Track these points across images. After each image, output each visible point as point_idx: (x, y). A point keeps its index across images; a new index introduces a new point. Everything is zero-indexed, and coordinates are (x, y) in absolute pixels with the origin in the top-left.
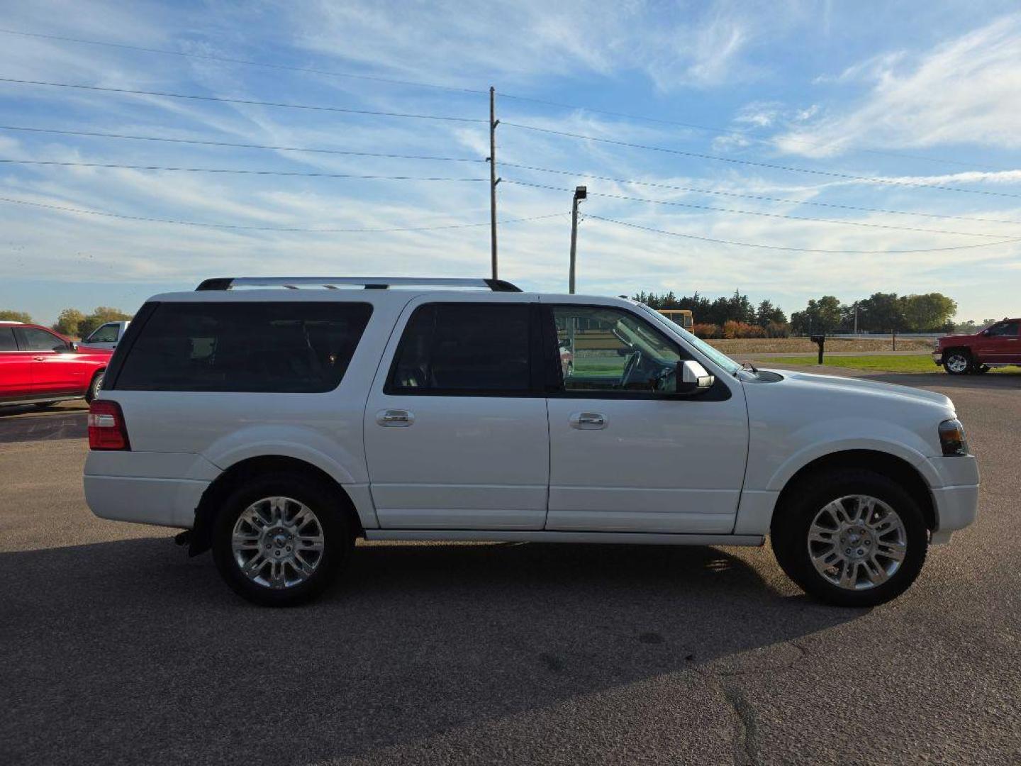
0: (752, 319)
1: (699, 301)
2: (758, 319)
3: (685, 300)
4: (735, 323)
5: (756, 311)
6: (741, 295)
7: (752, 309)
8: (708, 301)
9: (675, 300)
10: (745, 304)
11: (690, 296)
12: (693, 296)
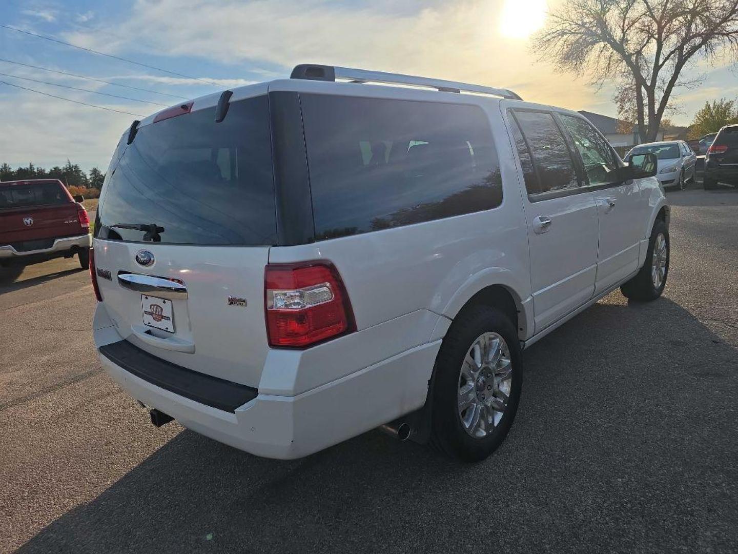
0: (86, 183)
1: (36, 171)
2: (91, 183)
3: (20, 170)
4: (75, 187)
5: (88, 177)
6: (73, 164)
7: (85, 175)
8: (44, 170)
9: (12, 170)
10: (78, 171)
11: (25, 166)
12: (28, 166)
